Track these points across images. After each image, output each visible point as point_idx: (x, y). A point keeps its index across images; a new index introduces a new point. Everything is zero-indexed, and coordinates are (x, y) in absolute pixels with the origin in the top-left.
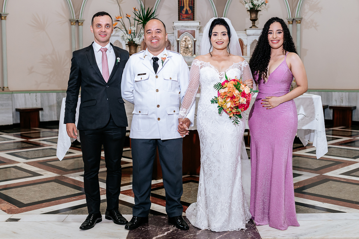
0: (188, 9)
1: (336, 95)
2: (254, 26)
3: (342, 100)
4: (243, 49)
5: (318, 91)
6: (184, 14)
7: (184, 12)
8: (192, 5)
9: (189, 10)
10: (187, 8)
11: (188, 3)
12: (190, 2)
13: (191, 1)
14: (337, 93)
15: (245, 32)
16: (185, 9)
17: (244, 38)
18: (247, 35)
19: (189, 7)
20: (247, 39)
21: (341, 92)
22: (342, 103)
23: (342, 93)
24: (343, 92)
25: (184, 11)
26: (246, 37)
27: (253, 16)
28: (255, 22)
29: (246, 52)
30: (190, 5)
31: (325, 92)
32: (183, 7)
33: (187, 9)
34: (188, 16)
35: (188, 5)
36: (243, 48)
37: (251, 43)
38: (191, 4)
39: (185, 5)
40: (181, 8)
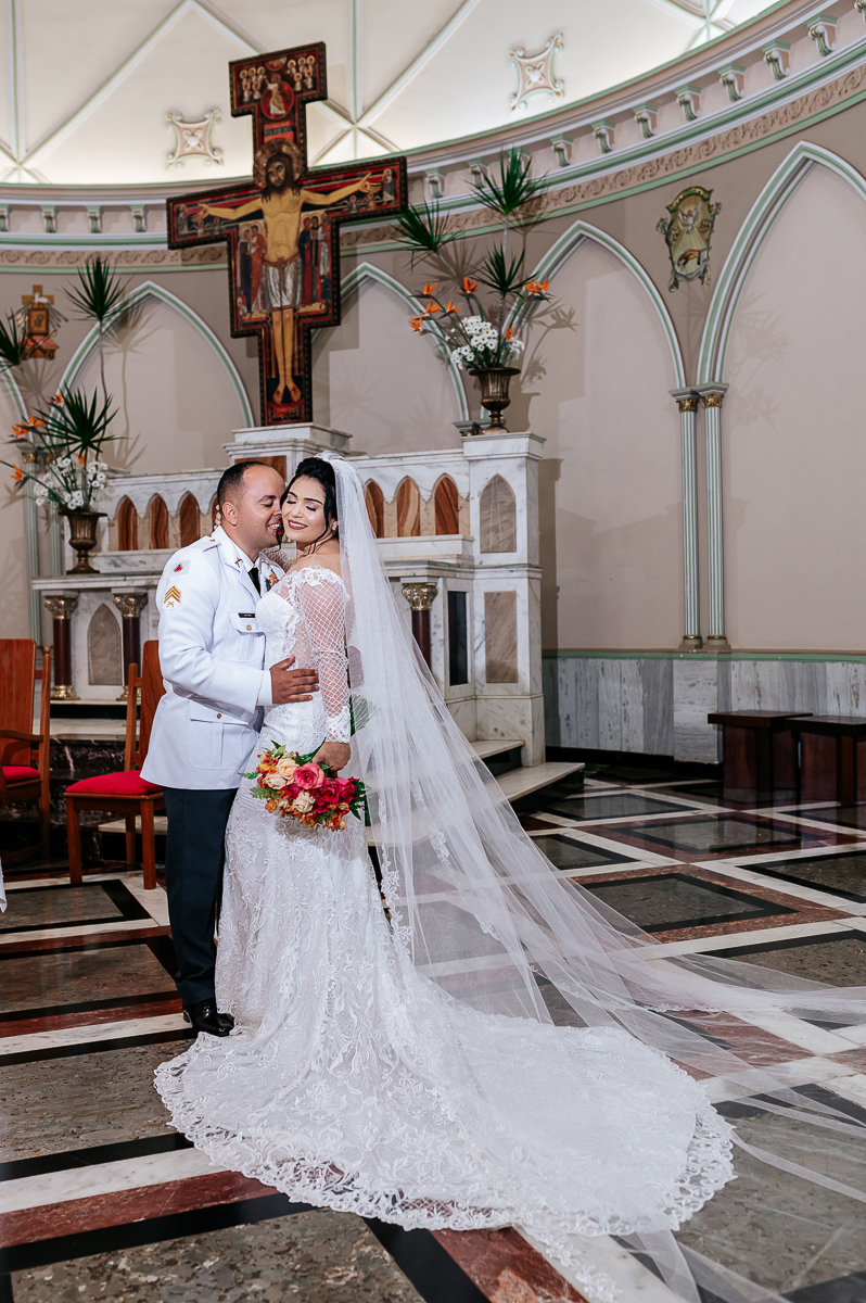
0: (291, 385)
1: (836, 673)
2: (497, 424)
3: (855, 693)
4: (458, 511)
5: (782, 660)
6: (278, 406)
7: (278, 399)
8: (302, 373)
9: (294, 389)
10: (286, 382)
11: (289, 366)
12: (296, 363)
13: (299, 360)
14: (840, 664)
15: (460, 450)
16: (281, 388)
17: (458, 473)
18: (469, 461)
19: (295, 379)
20: (468, 474)
21: (853, 662)
22: (857, 706)
23: (856, 665)
24: (858, 662)
25: (279, 392)
26: (465, 468)
27: (493, 389)
28: (499, 412)
29: (465, 521)
30: (297, 374)
31: (804, 661)
32: (277, 381)
33: (286, 389)
34: (291, 410)
35: (289, 373)
36: (456, 506)
37: (481, 489)
38: (299, 371)
39: (281, 372)
40: (269, 383)
